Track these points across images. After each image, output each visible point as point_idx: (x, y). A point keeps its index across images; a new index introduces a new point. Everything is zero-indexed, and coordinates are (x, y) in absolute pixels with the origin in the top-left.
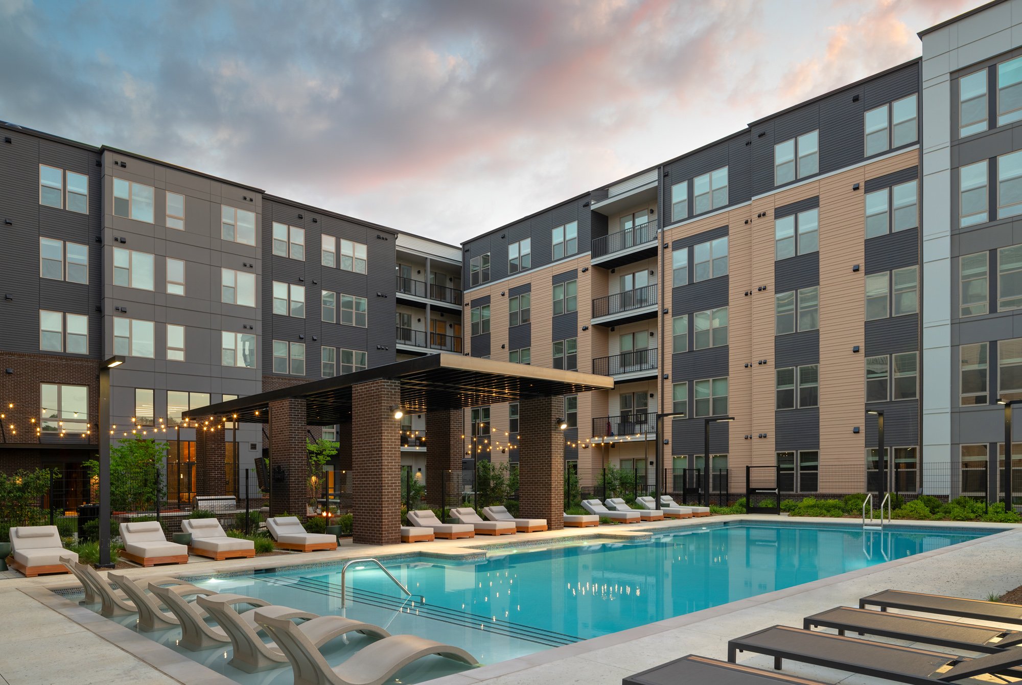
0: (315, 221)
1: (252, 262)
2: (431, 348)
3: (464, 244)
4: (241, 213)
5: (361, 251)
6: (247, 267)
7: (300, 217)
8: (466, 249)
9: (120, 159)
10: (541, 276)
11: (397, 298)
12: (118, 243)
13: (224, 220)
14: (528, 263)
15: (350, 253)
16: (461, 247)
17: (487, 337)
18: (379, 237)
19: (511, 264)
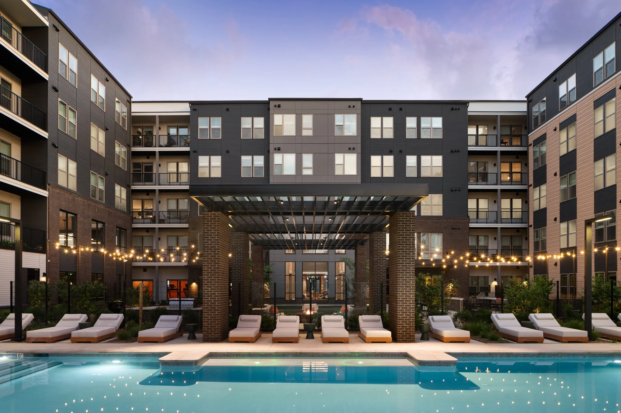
0: (401, 109)
1: (354, 146)
2: (501, 185)
3: (528, 97)
4: (347, 116)
5: (437, 122)
6: (351, 150)
7: (390, 109)
8: (530, 100)
9: (277, 103)
10: (584, 105)
11: (469, 151)
12: (277, 151)
13: (337, 123)
14: (573, 97)
15: (428, 125)
16: (526, 99)
17: (544, 168)
18: (452, 109)
19: (561, 102)
